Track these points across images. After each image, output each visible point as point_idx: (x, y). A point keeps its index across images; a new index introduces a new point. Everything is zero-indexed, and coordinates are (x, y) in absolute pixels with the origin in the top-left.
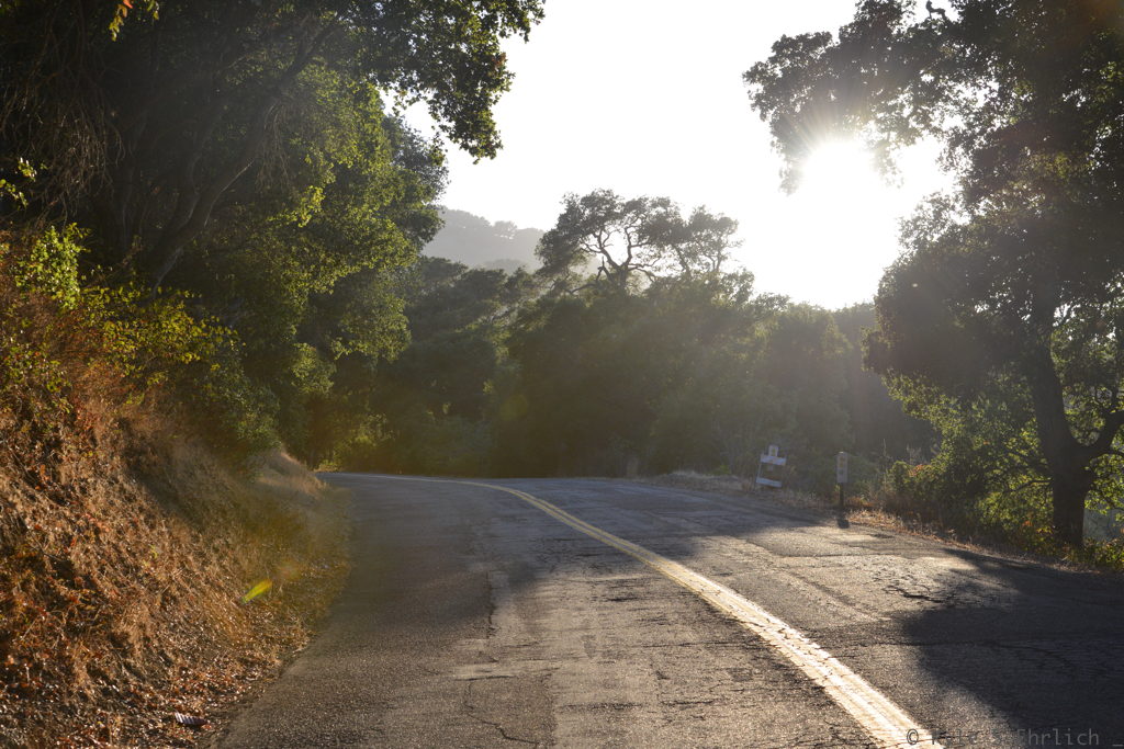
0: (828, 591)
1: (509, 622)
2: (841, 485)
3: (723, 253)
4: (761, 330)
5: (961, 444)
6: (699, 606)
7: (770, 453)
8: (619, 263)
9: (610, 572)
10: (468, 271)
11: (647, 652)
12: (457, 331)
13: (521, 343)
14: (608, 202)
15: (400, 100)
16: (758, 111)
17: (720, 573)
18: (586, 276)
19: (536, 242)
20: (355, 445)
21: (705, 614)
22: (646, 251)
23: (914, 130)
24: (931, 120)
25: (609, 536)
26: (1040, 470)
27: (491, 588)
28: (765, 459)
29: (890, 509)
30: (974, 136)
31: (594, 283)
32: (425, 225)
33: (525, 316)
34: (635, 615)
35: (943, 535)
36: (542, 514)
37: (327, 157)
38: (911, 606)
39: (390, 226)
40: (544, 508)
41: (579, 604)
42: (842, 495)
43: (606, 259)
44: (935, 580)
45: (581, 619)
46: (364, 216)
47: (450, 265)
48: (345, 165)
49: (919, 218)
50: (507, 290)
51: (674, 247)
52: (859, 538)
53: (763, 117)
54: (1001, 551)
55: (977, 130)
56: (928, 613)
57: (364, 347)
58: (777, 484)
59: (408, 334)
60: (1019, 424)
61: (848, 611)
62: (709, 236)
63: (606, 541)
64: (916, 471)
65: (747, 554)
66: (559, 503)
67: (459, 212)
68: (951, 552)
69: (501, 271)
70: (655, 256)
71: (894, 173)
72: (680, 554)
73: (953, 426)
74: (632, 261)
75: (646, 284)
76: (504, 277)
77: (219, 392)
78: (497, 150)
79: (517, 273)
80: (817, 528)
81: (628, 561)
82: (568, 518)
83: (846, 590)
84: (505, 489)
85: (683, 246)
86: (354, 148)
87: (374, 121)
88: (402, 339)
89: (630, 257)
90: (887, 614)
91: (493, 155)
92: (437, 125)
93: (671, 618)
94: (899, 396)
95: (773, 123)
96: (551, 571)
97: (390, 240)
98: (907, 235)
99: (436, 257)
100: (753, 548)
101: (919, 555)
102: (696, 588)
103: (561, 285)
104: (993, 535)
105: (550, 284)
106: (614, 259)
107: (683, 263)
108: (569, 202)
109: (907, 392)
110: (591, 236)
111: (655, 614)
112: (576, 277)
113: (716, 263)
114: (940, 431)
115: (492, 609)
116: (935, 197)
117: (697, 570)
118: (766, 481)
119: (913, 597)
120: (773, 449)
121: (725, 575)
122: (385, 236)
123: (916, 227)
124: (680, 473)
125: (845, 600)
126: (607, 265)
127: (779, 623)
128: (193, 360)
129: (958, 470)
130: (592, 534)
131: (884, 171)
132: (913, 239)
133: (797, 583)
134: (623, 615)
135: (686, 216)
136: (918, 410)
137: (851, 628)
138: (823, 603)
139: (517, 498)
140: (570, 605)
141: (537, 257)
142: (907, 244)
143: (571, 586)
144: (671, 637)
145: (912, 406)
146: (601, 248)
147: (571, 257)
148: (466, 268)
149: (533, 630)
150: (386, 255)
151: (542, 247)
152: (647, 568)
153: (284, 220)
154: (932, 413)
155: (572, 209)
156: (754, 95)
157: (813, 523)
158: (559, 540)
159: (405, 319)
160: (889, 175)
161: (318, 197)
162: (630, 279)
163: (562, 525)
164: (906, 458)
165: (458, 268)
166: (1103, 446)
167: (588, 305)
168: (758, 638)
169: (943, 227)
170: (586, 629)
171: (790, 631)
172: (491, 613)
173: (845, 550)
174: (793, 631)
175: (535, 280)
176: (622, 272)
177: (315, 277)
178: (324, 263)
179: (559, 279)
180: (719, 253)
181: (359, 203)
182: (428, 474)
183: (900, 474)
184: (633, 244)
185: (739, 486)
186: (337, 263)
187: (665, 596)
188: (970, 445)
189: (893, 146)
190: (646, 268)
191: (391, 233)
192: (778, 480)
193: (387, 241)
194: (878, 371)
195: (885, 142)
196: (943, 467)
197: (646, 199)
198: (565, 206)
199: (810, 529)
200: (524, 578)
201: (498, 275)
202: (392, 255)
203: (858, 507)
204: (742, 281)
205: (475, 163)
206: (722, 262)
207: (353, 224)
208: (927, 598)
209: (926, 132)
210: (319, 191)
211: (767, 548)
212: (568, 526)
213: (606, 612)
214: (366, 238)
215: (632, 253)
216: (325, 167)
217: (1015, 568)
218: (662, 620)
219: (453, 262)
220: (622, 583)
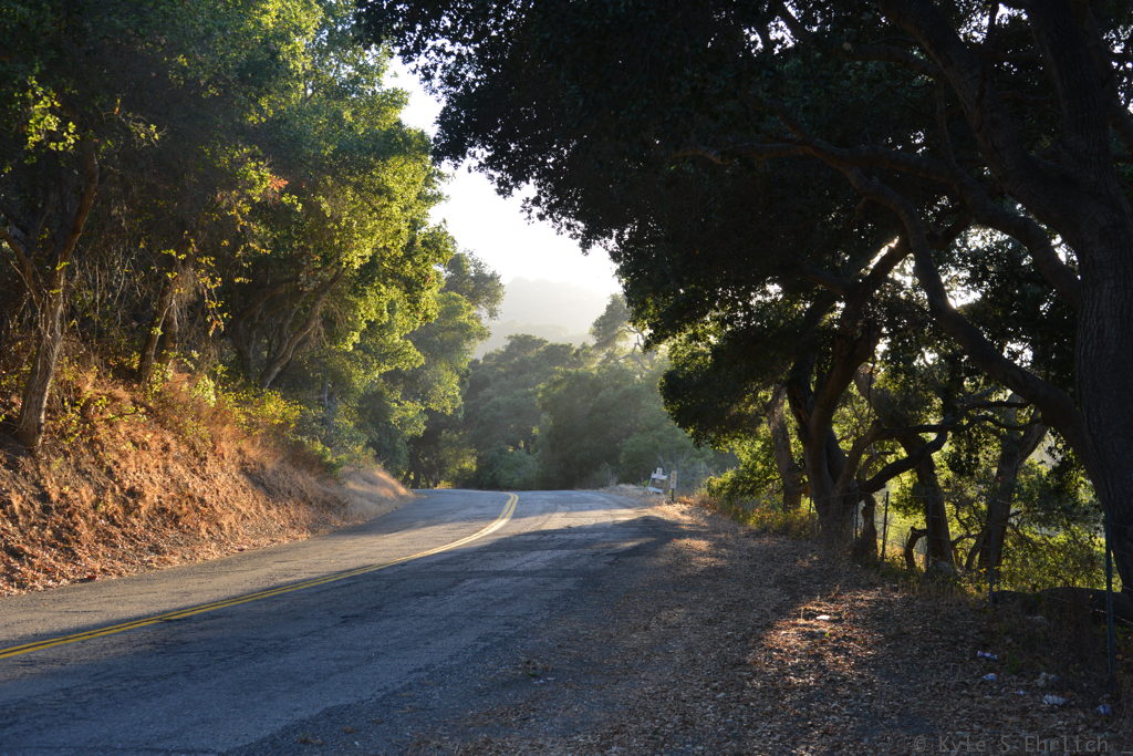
2: (673, 489)
7: (658, 472)
10: (548, 344)
12: (528, 390)
13: (550, 400)
18: (628, 350)
20: (461, 470)
28: (654, 476)
31: (632, 354)
37: (362, 315)
42: (673, 496)
43: (640, 337)
46: (394, 340)
47: (535, 340)
48: (370, 320)
50: (575, 358)
57: (432, 405)
58: (660, 491)
69: (571, 344)
76: (572, 349)
79: (580, 346)
86: (374, 312)
103: (610, 356)
105: (602, 355)
118: (654, 489)
141: (593, 335)
147: (616, 335)
151: (594, 329)
165: (541, 342)
175: (594, 351)
178: (371, 366)
179: (609, 351)
201: (568, 348)
202: (410, 361)
210: (356, 334)
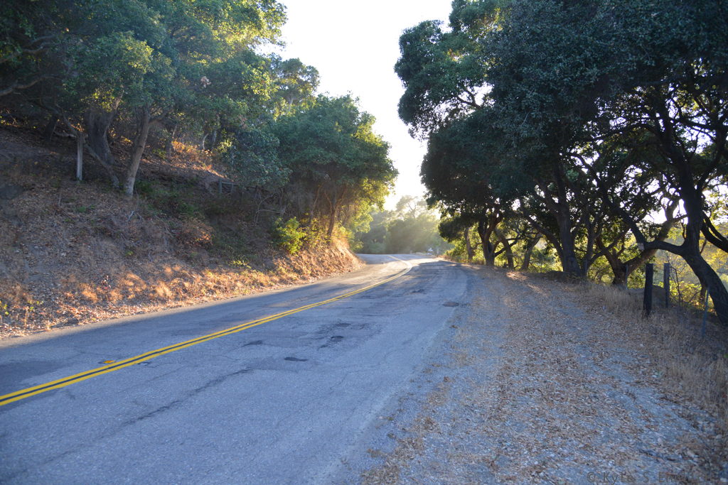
18: (406, 212)
50: (389, 215)
110: (407, 203)
146: (409, 206)
147: (403, 208)
166: (476, 248)
175: (395, 213)
179: (400, 213)
182: (372, 254)
198: (402, 197)
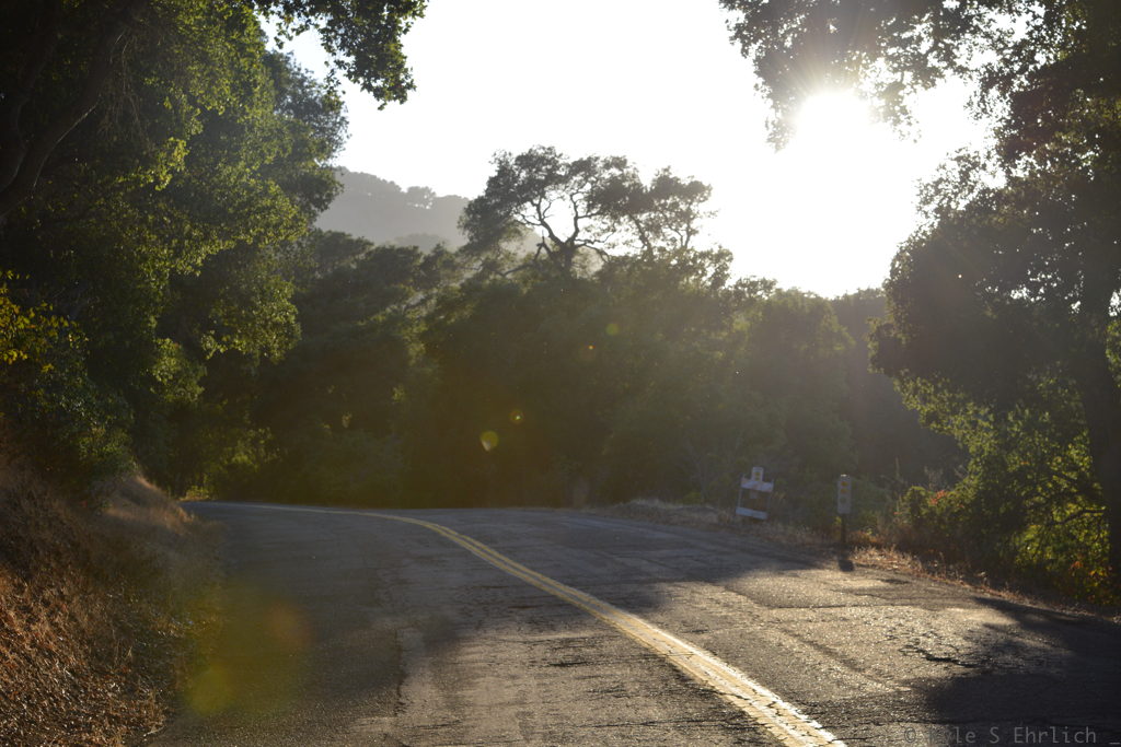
0: (829, 653)
1: (423, 696)
2: (843, 516)
3: (694, 225)
4: (741, 322)
5: (993, 465)
6: (665, 673)
7: (754, 476)
8: (563, 239)
9: (553, 628)
10: (373, 248)
11: (599, 733)
12: (360, 324)
13: (440, 337)
14: (549, 162)
15: (284, 28)
16: (738, 44)
17: (692, 630)
18: (522, 255)
19: (459, 212)
20: (232, 467)
21: (673, 683)
22: (599, 223)
23: (935, 70)
24: (955, 57)
25: (552, 582)
26: (1091, 496)
27: (400, 650)
28: (747, 484)
29: (904, 547)
30: (1012, 75)
31: (532, 263)
32: (320, 189)
33: (447, 304)
34: (584, 686)
35: (972, 580)
36: (467, 554)
37: (192, 100)
38: (936, 671)
39: (274, 189)
40: (468, 546)
41: (513, 671)
42: (844, 530)
43: (547, 234)
44: (966, 638)
45: (516, 690)
46: (240, 176)
47: (351, 241)
48: (214, 111)
49: (941, 180)
50: (422, 273)
51: (631, 218)
52: (867, 584)
53: (745, 52)
54: (1046, 600)
55: (1016, 67)
56: (958, 681)
57: (240, 344)
58: (762, 515)
59: (298, 328)
60: (1066, 439)
61: (855, 678)
62: (675, 205)
63: (546, 589)
64: (938, 499)
65: (726, 605)
66: (488, 540)
67: (363, 176)
68: (983, 602)
69: (416, 248)
70: (608, 229)
71: (910, 124)
72: (642, 605)
73: (982, 442)
74: (580, 236)
75: (596, 265)
76: (419, 256)
77: (52, 400)
78: (409, 93)
79: (434, 251)
80: (813, 572)
81: (573, 614)
82: (499, 559)
83: (852, 651)
84: (421, 523)
85: (643, 217)
86: (227, 90)
87: (251, 55)
88: (290, 336)
89: (577, 231)
90: (906, 683)
91: (403, 99)
92: (331, 59)
93: (631, 688)
94: (915, 404)
95: (758, 60)
96: (477, 628)
97: (273, 206)
98: (926, 201)
99: (333, 230)
100: (733, 597)
101: (943, 606)
102: (662, 649)
103: (491, 266)
104: (1034, 579)
105: (477, 265)
106: (556, 234)
107: (643, 239)
108: (501, 162)
109: (925, 400)
110: (528, 204)
111: (609, 683)
112: (508, 256)
113: (685, 239)
114: (966, 448)
115: (401, 678)
116: (961, 154)
117: (663, 626)
118: (747, 512)
119: (938, 660)
120: (757, 471)
121: (697, 632)
122: (269, 203)
123: (938, 192)
124: (640, 502)
125: (851, 664)
126: (549, 242)
127: (768, 695)
128: (19, 358)
129: (987, 496)
130: (530, 580)
131: (897, 121)
132: (933, 206)
133: (789, 642)
134: (568, 685)
135: (647, 181)
136: (939, 422)
137: (861, 701)
138: (824, 669)
139: (435, 534)
140: (501, 672)
141: (461, 230)
142: (926, 213)
143: (502, 646)
144: (630, 714)
145: (932, 417)
146: (541, 219)
147: (503, 230)
148: (372, 244)
149: (454, 704)
150: (268, 225)
151: (466, 218)
152: (600, 624)
153: (137, 181)
154: (957, 426)
155: (504, 170)
156: (732, 25)
157: (808, 564)
158: (488, 588)
159: (294, 308)
160: (903, 126)
161: (180, 153)
162: (576, 258)
163: (493, 569)
164: (925, 482)
165: (361, 244)
167: (525, 291)
168: (742, 714)
169: (971, 191)
170: (522, 703)
171: (782, 705)
172: (401, 683)
173: (850, 599)
174: (786, 705)
175: (458, 260)
176: (567, 249)
177: (178, 253)
178: (189, 236)
179: (487, 259)
180: (689, 227)
181: (233, 161)
182: (323, 503)
183: (916, 503)
184: (580, 214)
185: (713, 518)
186: (206, 237)
187: (623, 659)
188: (1004, 466)
189: (908, 89)
190: (597, 245)
191: (275, 198)
192: (764, 510)
193: (268, 208)
194: (889, 373)
195: (898, 86)
196: (971, 493)
197: (597, 159)
198: (496, 167)
199: (803, 573)
200: (444, 638)
201: (410, 253)
202: (276, 226)
203: (864, 545)
204: (717, 261)
205: (381, 108)
206: (692, 237)
207: (226, 187)
208: (955, 662)
209: (949, 72)
210: (182, 144)
211: (750, 596)
212: (501, 571)
213: (547, 681)
214: (242, 206)
215: (580, 226)
216: (189, 114)
217: (1067, 623)
218: (619, 692)
219: (355, 237)
220: (567, 643)
